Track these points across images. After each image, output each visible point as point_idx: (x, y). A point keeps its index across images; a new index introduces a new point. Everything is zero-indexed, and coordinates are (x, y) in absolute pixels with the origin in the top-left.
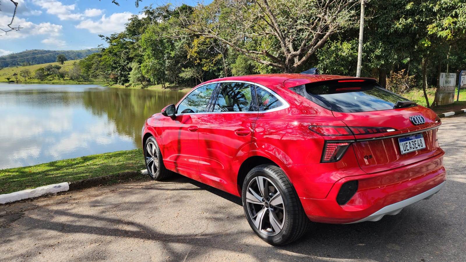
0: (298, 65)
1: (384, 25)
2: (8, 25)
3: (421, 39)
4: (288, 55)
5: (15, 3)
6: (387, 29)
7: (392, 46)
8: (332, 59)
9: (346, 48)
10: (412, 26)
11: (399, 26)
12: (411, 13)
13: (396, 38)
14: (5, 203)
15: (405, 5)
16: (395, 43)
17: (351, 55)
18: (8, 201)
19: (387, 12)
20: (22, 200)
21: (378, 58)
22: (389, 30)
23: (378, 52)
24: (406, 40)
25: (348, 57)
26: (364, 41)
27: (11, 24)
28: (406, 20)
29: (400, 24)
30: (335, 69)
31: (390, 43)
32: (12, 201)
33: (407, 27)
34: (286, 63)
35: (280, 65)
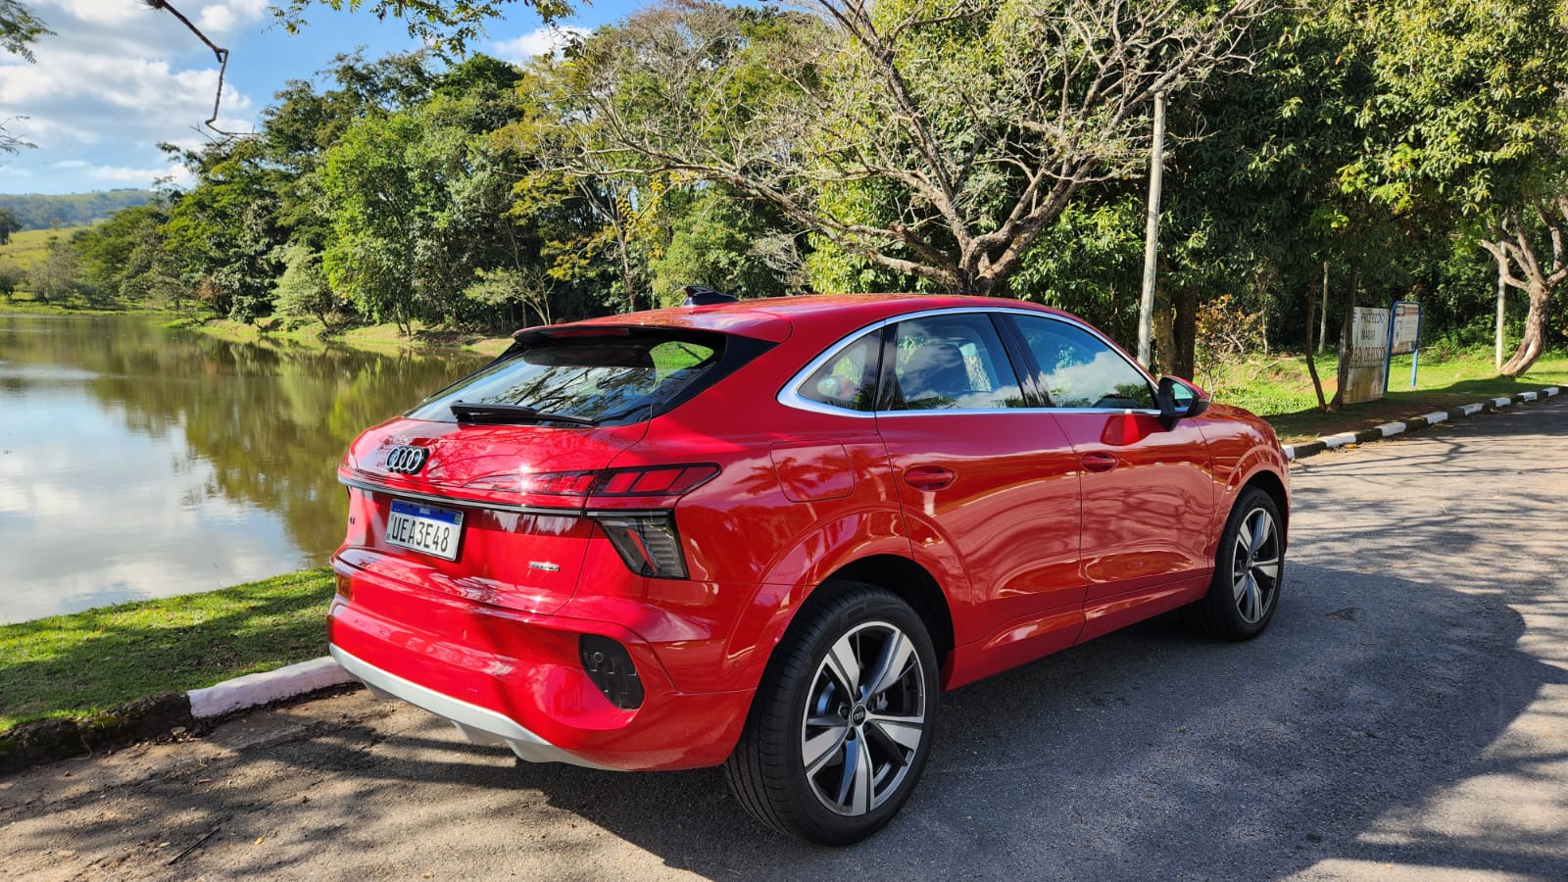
0: (996, 275)
1: (1215, 160)
2: (208, 123)
3: (1320, 206)
4: (968, 244)
5: (218, 51)
6: (1222, 172)
7: (1235, 222)
8: (1067, 256)
9: (1105, 228)
10: (1295, 167)
11: (1261, 165)
12: (1292, 130)
13: (1248, 199)
14: (266, 702)
15: (1274, 105)
16: (1242, 214)
17: (1121, 248)
18: (276, 694)
19: (1222, 121)
20: (314, 691)
21: (1195, 254)
22: (1230, 175)
23: (1198, 240)
24: (1279, 206)
25: (1109, 254)
26: (1162, 208)
27: (214, 119)
28: (1278, 150)
29: (1263, 159)
30: (1073, 287)
31: (1231, 214)
32: (287, 696)
33: (1283, 168)
34: (961, 266)
35: (944, 273)
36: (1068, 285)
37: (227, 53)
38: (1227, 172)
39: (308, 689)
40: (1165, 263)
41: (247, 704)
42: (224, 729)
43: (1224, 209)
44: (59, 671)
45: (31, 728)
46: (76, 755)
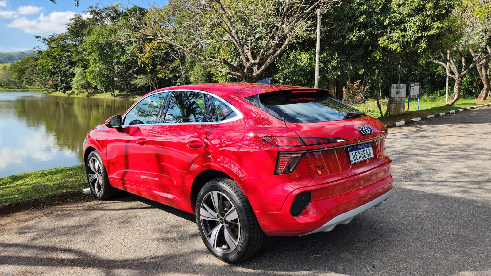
0: (257, 74)
1: (339, 36)
3: (374, 51)
4: (246, 64)
6: (342, 40)
7: (347, 57)
8: (291, 68)
9: (304, 57)
10: (365, 38)
11: (353, 37)
12: (364, 26)
13: (351, 49)
15: (358, 17)
16: (350, 54)
17: (309, 66)
19: (342, 23)
21: (334, 68)
23: (334, 63)
24: (360, 52)
25: (306, 67)
26: (321, 52)
28: (359, 33)
29: (354, 36)
30: (294, 78)
31: (346, 54)
33: (361, 39)
38: (344, 40)
40: (322, 71)
43: (344, 53)
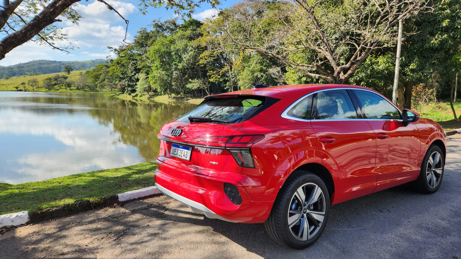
0: (346, 78)
1: (419, 40)
2: (123, 40)
3: (456, 54)
4: (337, 68)
5: (126, 21)
6: (422, 44)
7: (426, 60)
8: (369, 72)
10: (447, 42)
12: (446, 30)
13: (430, 52)
15: (440, 22)
16: (429, 57)
17: (387, 69)
19: (422, 28)
21: (412, 71)
22: (424, 45)
23: (412, 66)
24: (441, 55)
25: (383, 71)
26: (401, 56)
27: (125, 40)
28: (441, 36)
29: (436, 40)
31: (424, 57)
33: (443, 43)
34: (334, 76)
35: (329, 78)
36: (369, 81)
37: (128, 21)
38: (423, 44)
39: (148, 195)
40: (402, 73)
41: (132, 198)
42: (127, 205)
43: (422, 56)
44: (86, 187)
45: (79, 202)
46: (90, 210)
